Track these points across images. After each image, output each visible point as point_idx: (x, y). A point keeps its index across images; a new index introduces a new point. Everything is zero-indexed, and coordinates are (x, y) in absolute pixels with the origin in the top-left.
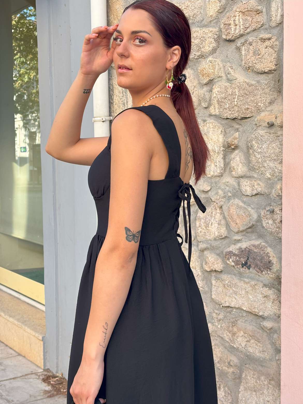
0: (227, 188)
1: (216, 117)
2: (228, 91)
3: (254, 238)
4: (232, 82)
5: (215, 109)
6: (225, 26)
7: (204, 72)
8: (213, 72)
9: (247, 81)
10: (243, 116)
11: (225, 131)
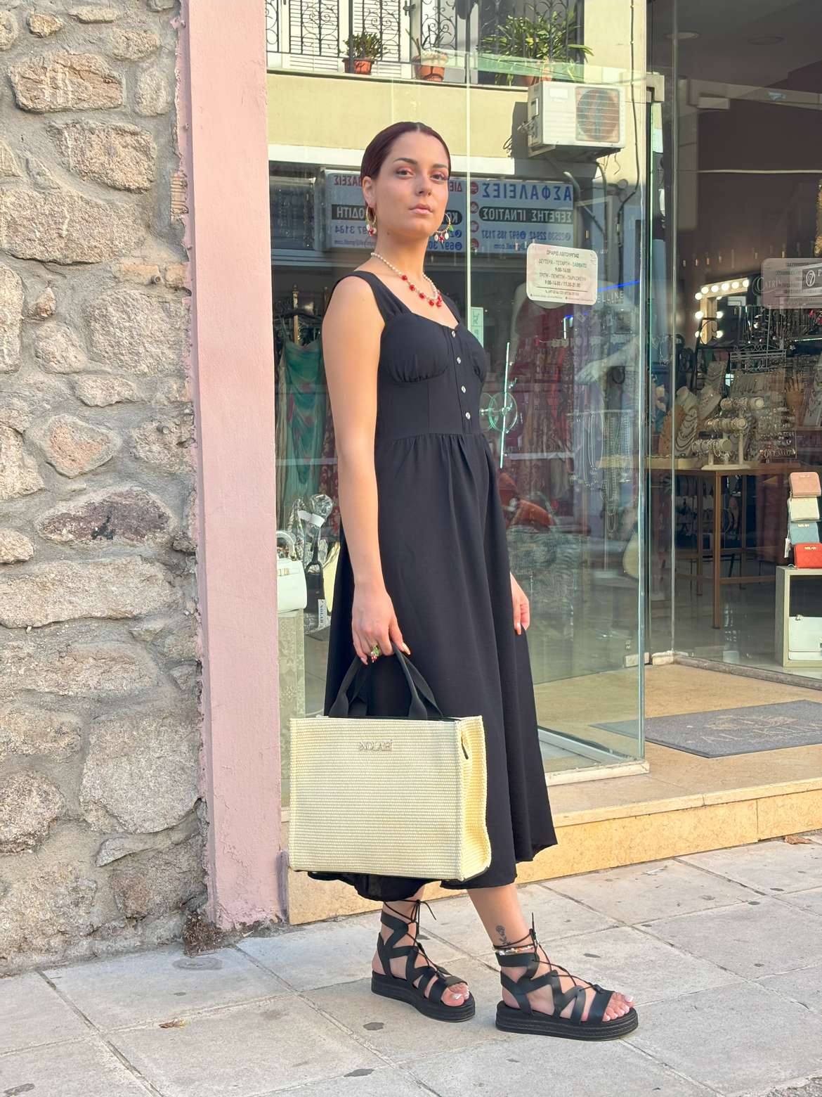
0: (40, 394)
1: (0, 253)
3: (111, 482)
4: (47, 192)
6: (25, 80)
11: (23, 283)
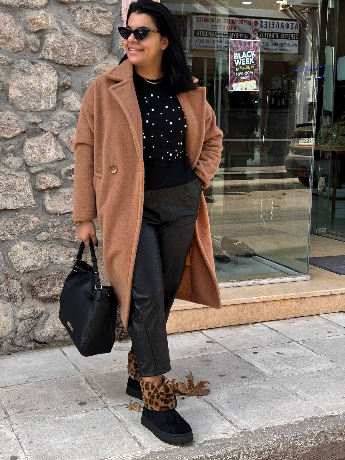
1: (49, 62)
2: (65, 42)
4: (68, 36)
5: (48, 54)
7: (36, 22)
8: (46, 24)
9: (84, 38)
10: (81, 64)
11: (58, 74)
